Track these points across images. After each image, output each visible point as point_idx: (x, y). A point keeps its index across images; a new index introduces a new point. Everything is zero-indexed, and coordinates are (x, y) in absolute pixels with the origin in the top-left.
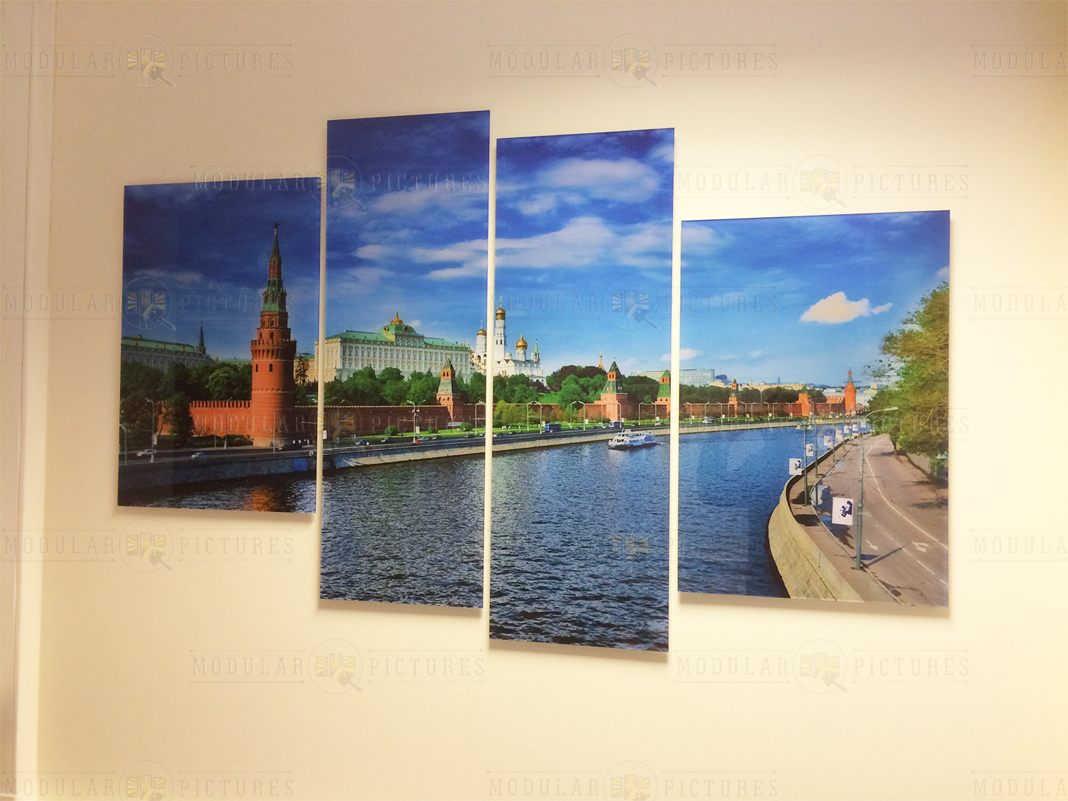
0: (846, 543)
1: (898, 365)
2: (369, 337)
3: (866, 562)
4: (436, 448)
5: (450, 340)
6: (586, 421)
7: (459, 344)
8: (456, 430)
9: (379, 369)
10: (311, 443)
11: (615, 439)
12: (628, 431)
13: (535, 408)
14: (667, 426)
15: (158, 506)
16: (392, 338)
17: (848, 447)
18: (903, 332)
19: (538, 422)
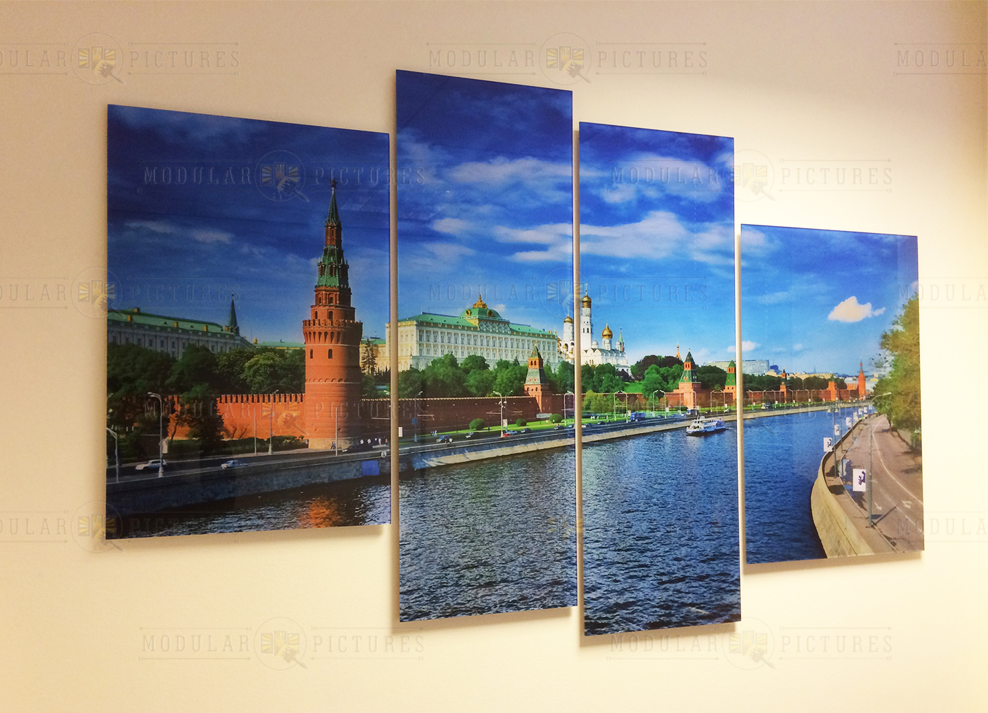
0: (861, 505)
1: (890, 358)
2: (450, 321)
3: (875, 521)
4: (525, 442)
5: (537, 327)
6: (667, 410)
7: (546, 332)
8: (546, 422)
9: (461, 357)
10: (383, 442)
11: (693, 426)
12: (702, 418)
13: (621, 397)
14: (731, 412)
16: (473, 321)
17: (861, 426)
18: (892, 331)
19: (624, 411)
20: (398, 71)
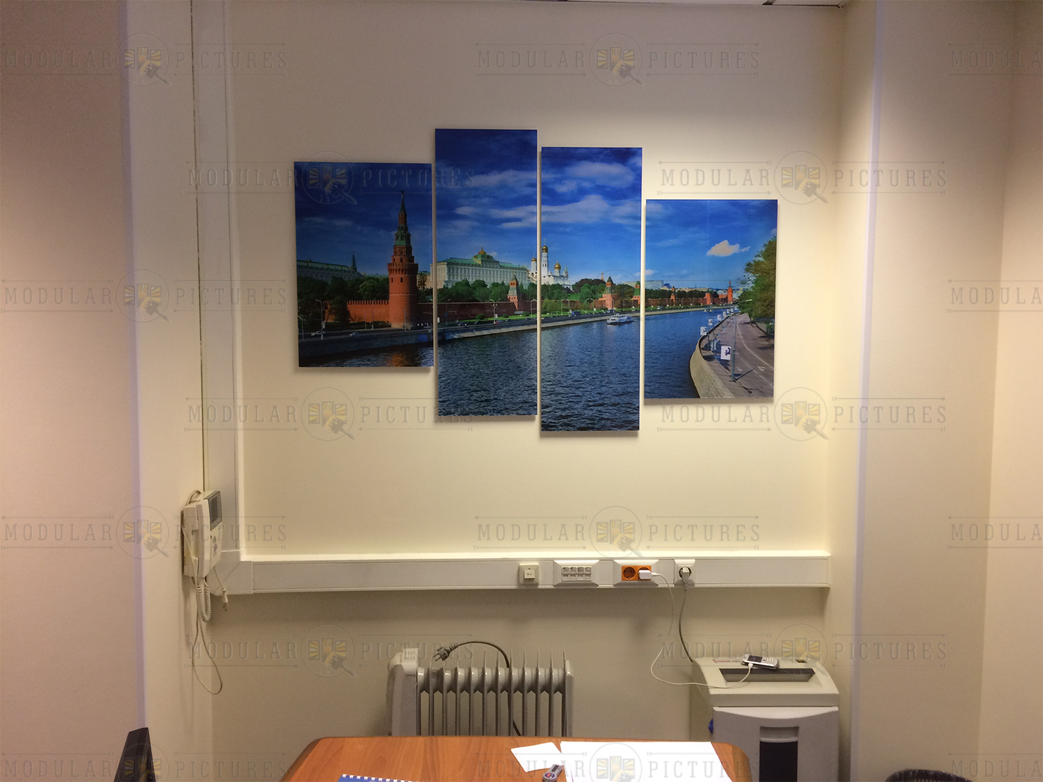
0: (727, 369)
1: (753, 278)
2: (465, 262)
3: (736, 378)
4: (508, 326)
5: (515, 264)
6: (595, 310)
7: (521, 266)
8: (520, 316)
9: (471, 281)
10: (429, 325)
11: (611, 319)
12: (618, 315)
13: (566, 302)
14: (639, 311)
15: (328, 366)
16: (479, 261)
17: (728, 320)
18: (755, 261)
19: (568, 310)
20: (436, 130)
